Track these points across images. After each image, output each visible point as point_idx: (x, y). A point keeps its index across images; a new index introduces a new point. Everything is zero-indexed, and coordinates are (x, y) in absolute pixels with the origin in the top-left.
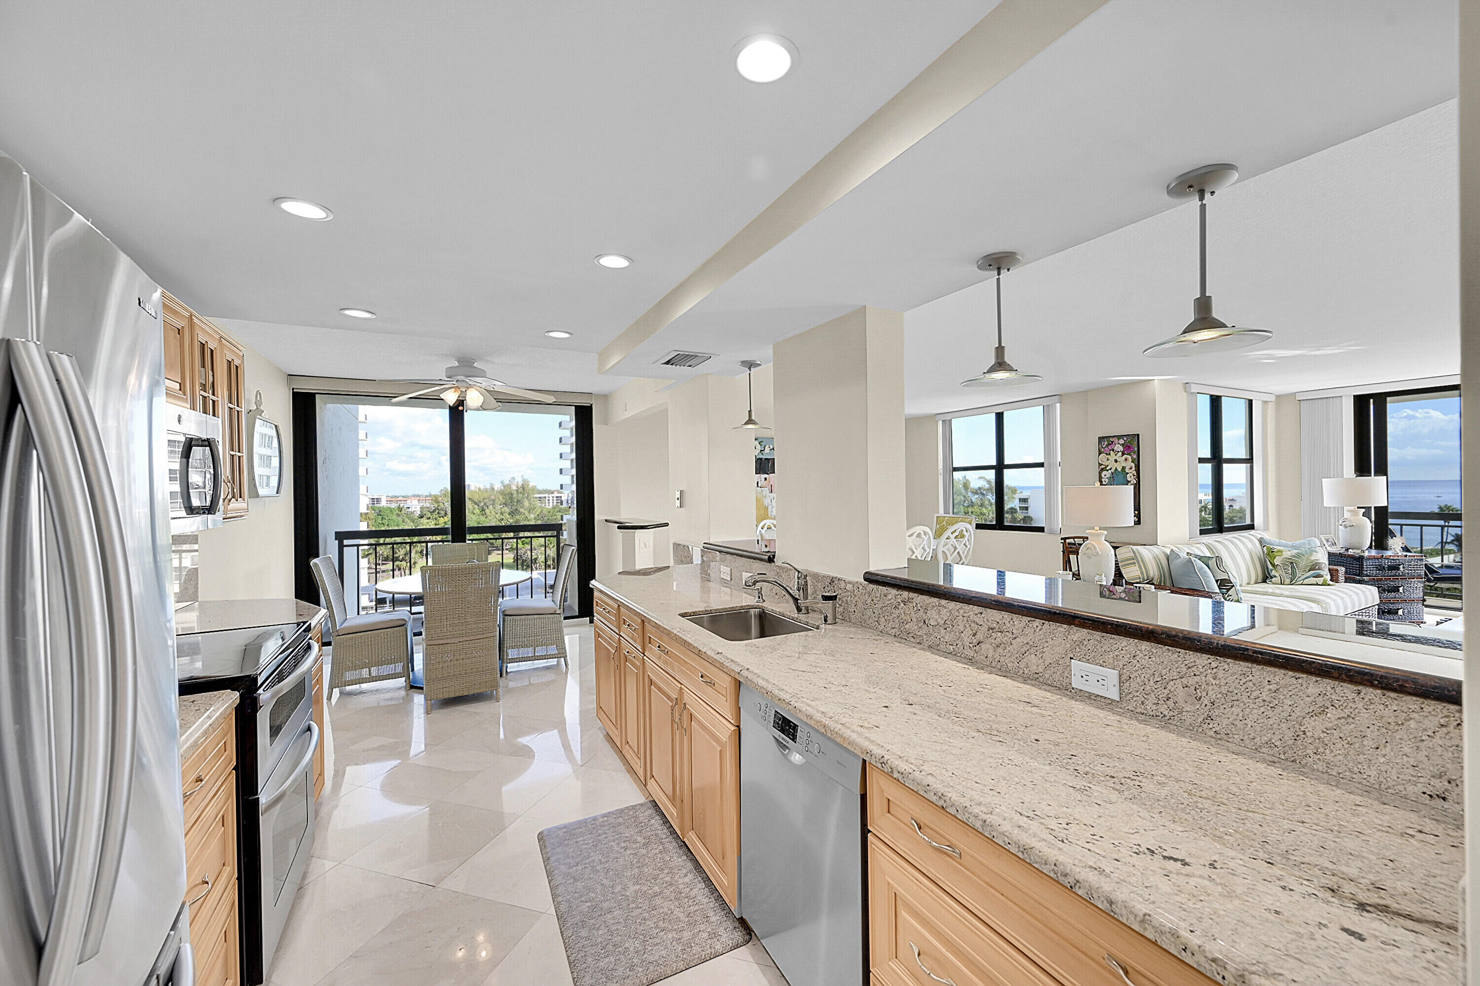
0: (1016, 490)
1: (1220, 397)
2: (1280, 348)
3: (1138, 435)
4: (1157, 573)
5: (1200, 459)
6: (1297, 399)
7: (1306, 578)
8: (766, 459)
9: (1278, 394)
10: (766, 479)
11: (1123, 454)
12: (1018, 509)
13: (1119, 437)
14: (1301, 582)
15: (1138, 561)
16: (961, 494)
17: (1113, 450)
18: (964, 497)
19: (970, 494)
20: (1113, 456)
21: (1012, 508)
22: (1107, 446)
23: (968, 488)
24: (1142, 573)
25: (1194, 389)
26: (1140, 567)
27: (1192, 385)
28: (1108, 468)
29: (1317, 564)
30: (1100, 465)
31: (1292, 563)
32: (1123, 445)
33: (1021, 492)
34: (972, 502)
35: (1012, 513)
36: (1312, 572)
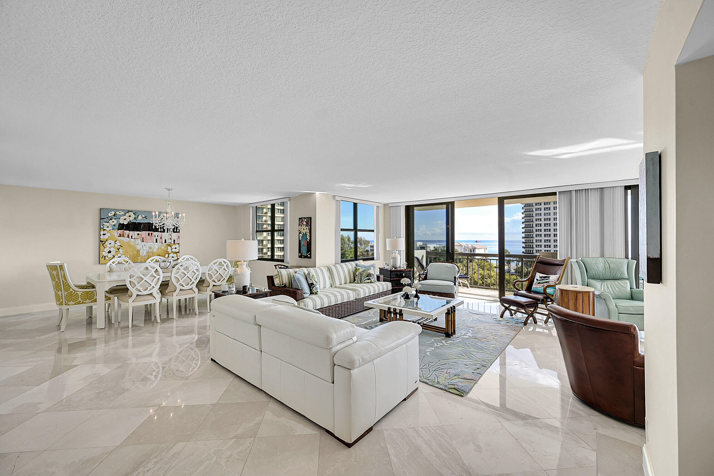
0: (369, 242)
1: (357, 203)
2: (347, 184)
3: (311, 218)
4: (287, 281)
5: (341, 229)
6: (389, 206)
7: (365, 280)
8: (138, 223)
9: (385, 203)
10: (138, 234)
11: (306, 226)
12: (370, 251)
13: (305, 218)
14: (363, 282)
15: (279, 276)
16: (347, 243)
17: (303, 224)
18: (348, 245)
19: (350, 243)
20: (303, 227)
21: (367, 250)
22: (301, 222)
23: (349, 241)
24: (280, 282)
25: (337, 198)
26: (279, 279)
27: (336, 197)
28: (301, 232)
29: (370, 274)
30: (299, 231)
31: (361, 274)
32: (306, 222)
33: (371, 243)
34: (351, 247)
35: (367, 252)
36: (367, 278)
